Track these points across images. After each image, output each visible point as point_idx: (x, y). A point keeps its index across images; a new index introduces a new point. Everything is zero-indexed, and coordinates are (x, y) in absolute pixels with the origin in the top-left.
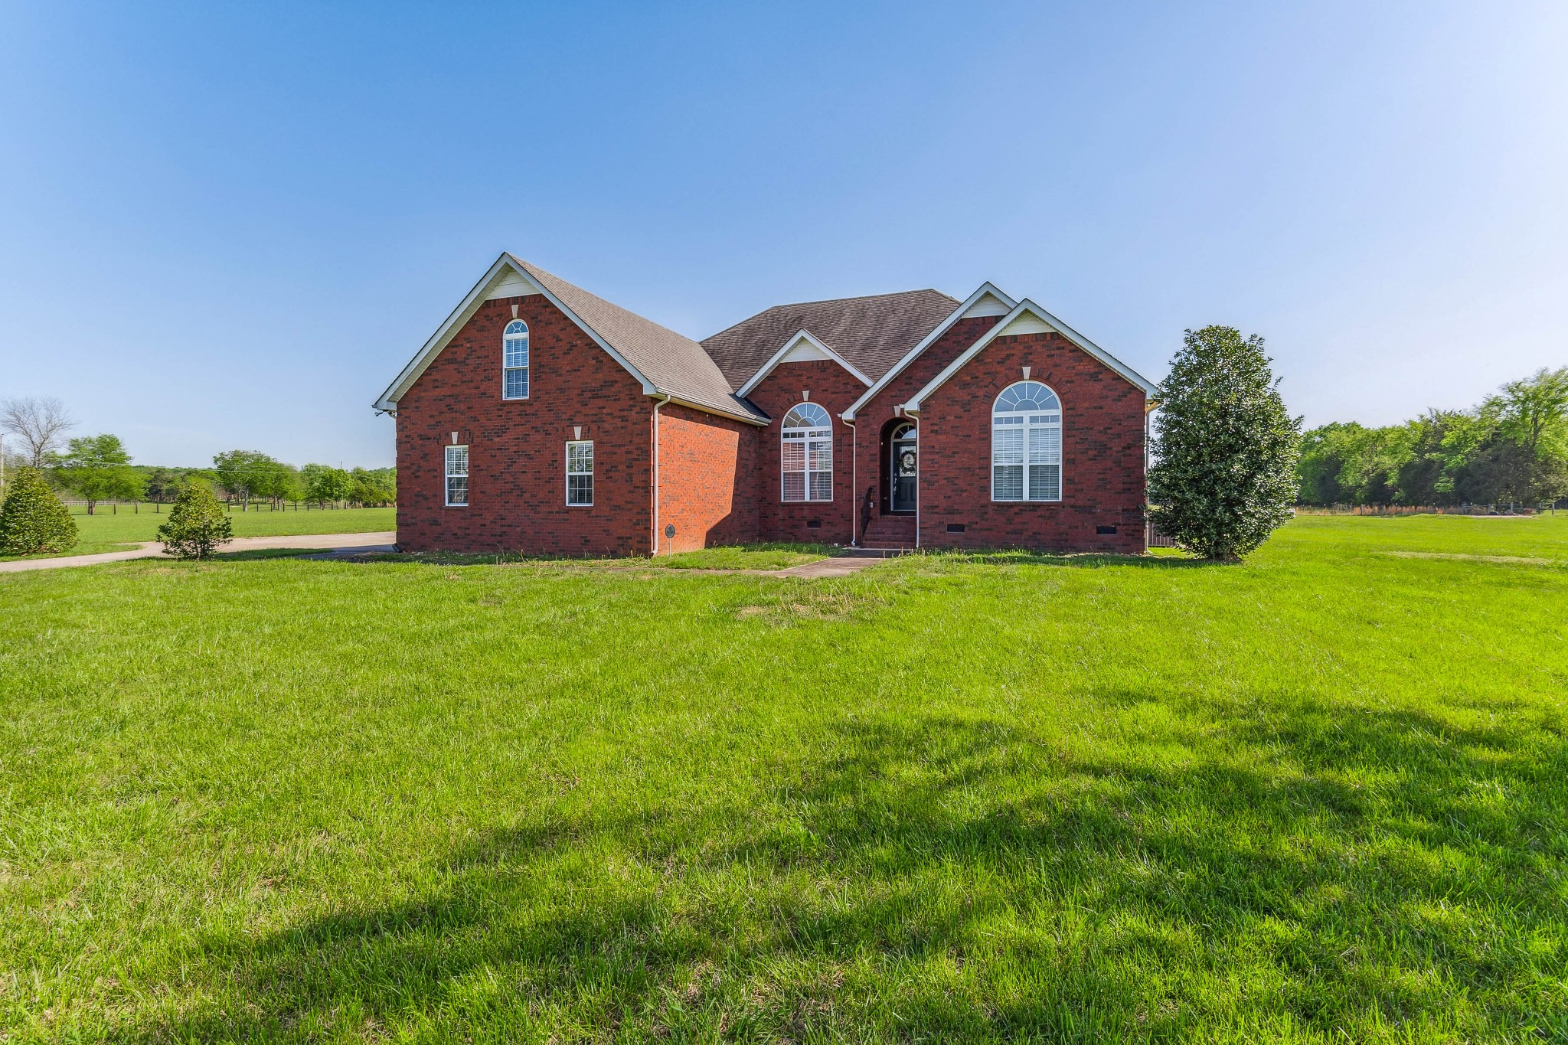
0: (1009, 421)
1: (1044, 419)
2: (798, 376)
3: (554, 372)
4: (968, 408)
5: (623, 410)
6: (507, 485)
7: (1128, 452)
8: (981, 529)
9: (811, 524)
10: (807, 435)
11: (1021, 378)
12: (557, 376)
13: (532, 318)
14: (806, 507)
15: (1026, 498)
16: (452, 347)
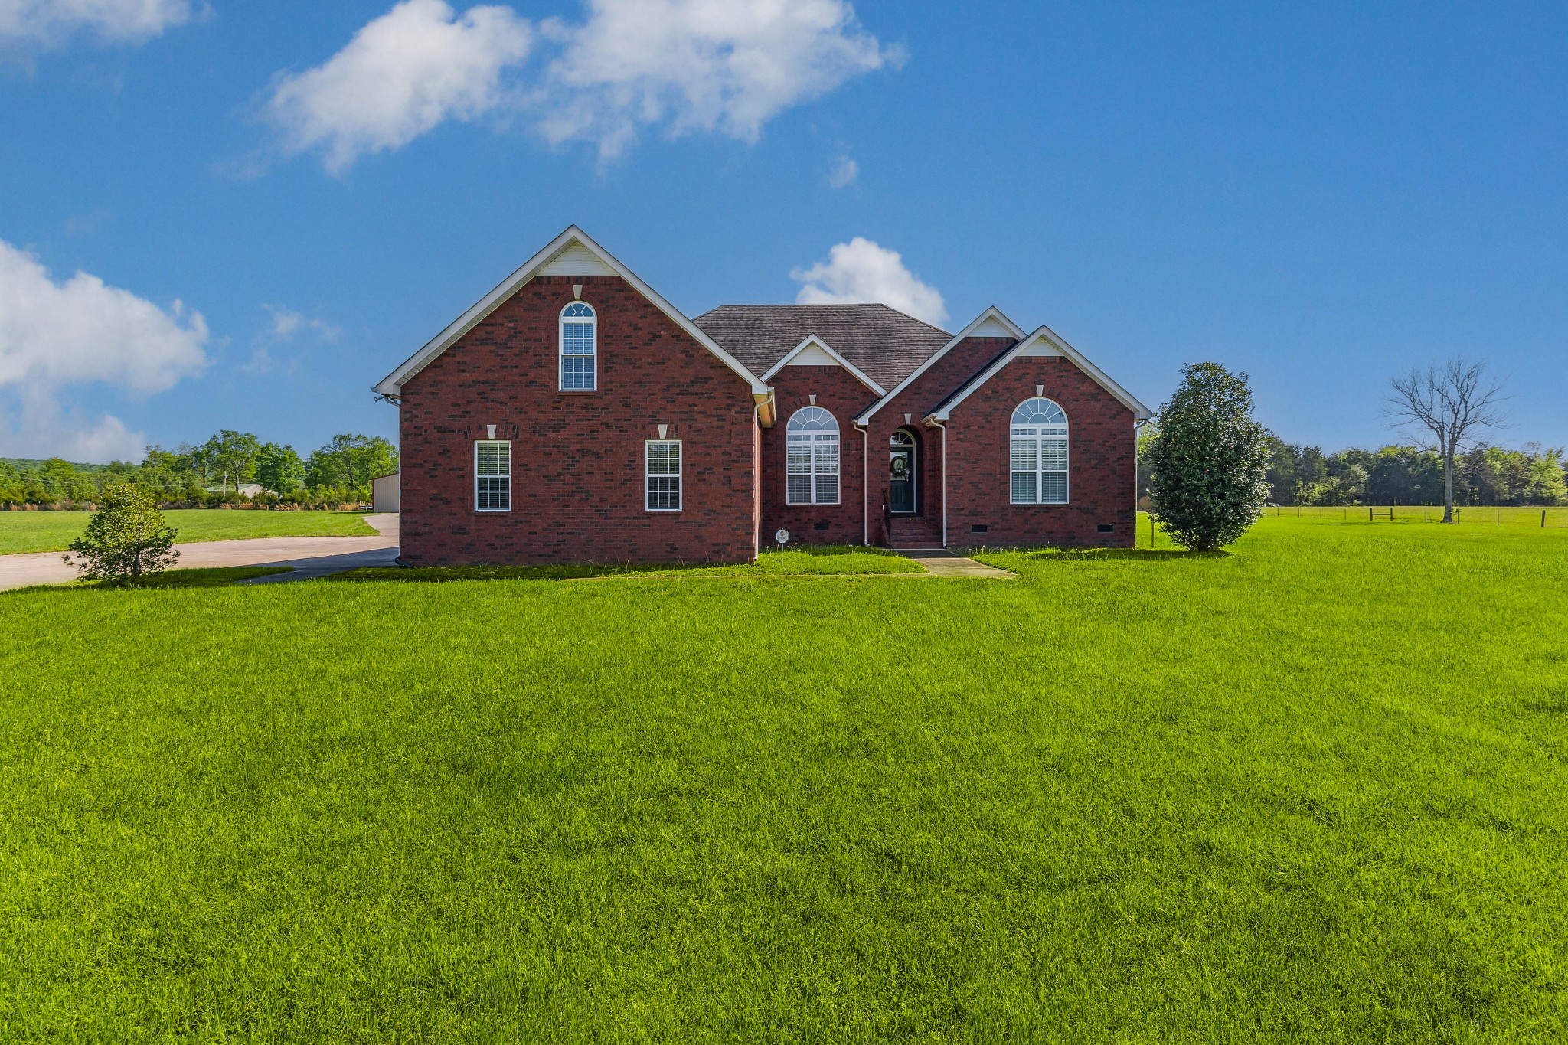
0: (1023, 432)
1: (1054, 433)
2: (804, 379)
3: (631, 364)
4: (990, 419)
5: (720, 409)
6: (567, 488)
7: (1121, 462)
8: (1002, 529)
9: (819, 526)
10: (813, 438)
11: (1035, 394)
12: (634, 367)
13: (602, 302)
14: (812, 510)
15: (1039, 501)
16: (487, 325)
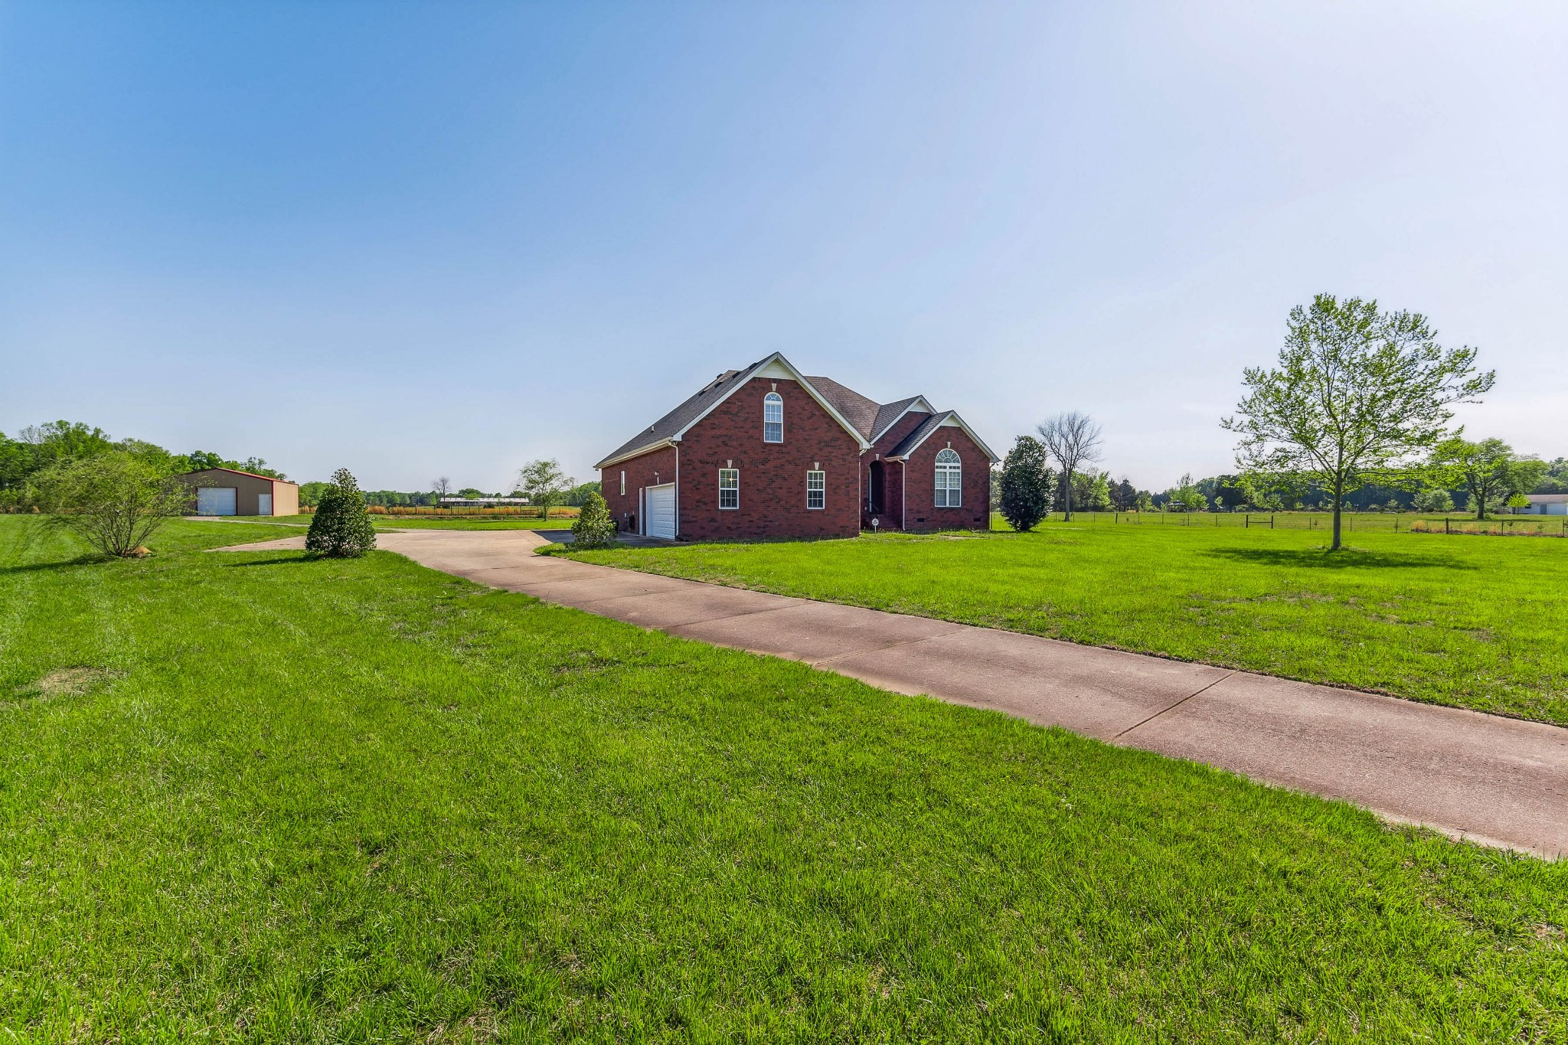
0: (941, 467)
1: (955, 468)
3: (800, 428)
4: (926, 460)
5: (843, 454)
6: (769, 496)
7: (984, 483)
8: (932, 520)
11: (947, 447)
12: (802, 431)
13: (786, 393)
15: (948, 505)
